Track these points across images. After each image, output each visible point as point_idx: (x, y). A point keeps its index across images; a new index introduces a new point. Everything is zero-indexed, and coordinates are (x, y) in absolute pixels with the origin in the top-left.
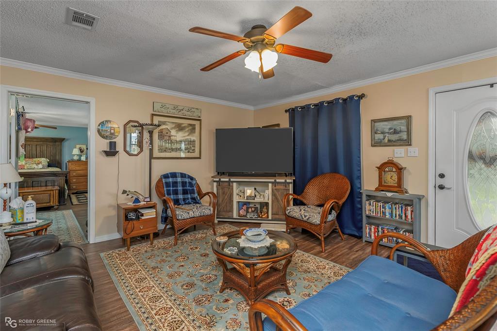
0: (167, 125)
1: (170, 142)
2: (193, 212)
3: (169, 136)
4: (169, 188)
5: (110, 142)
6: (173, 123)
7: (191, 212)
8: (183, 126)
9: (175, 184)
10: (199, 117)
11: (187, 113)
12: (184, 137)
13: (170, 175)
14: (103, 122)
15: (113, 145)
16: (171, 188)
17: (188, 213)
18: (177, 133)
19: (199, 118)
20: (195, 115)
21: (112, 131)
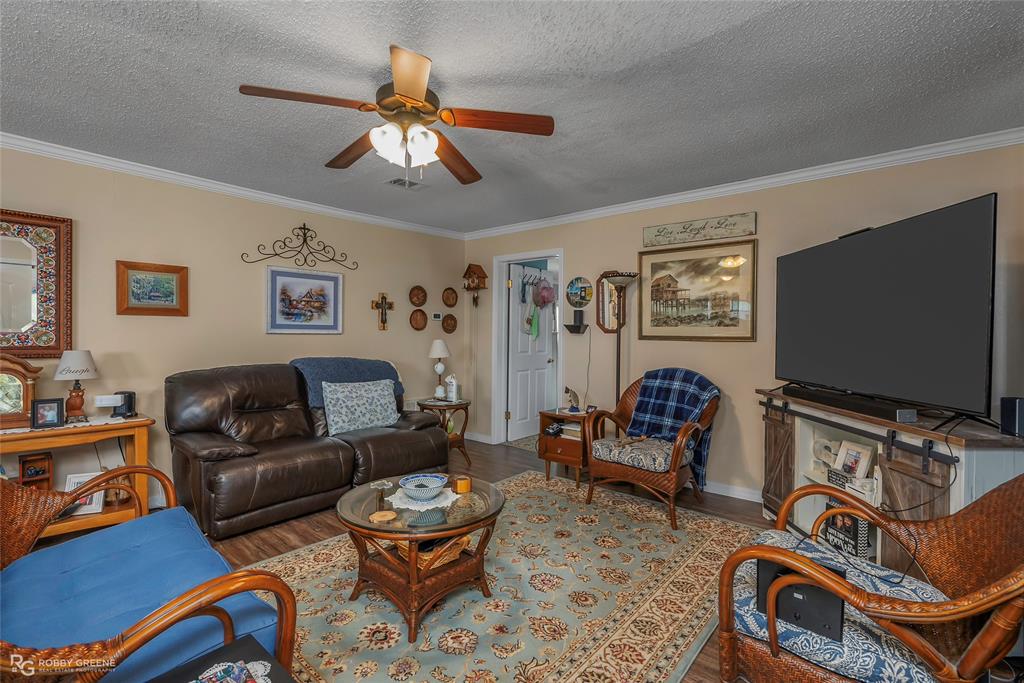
0: (670, 268)
1: (674, 303)
2: (620, 453)
3: (674, 292)
4: (646, 399)
5: (575, 311)
6: (682, 261)
7: (616, 452)
8: (706, 264)
9: (664, 393)
10: (751, 234)
11: (712, 232)
12: (709, 289)
13: (660, 374)
14: (572, 282)
15: (579, 316)
16: (652, 400)
17: (611, 451)
18: (692, 283)
19: (752, 237)
20: (740, 231)
21: (583, 294)
